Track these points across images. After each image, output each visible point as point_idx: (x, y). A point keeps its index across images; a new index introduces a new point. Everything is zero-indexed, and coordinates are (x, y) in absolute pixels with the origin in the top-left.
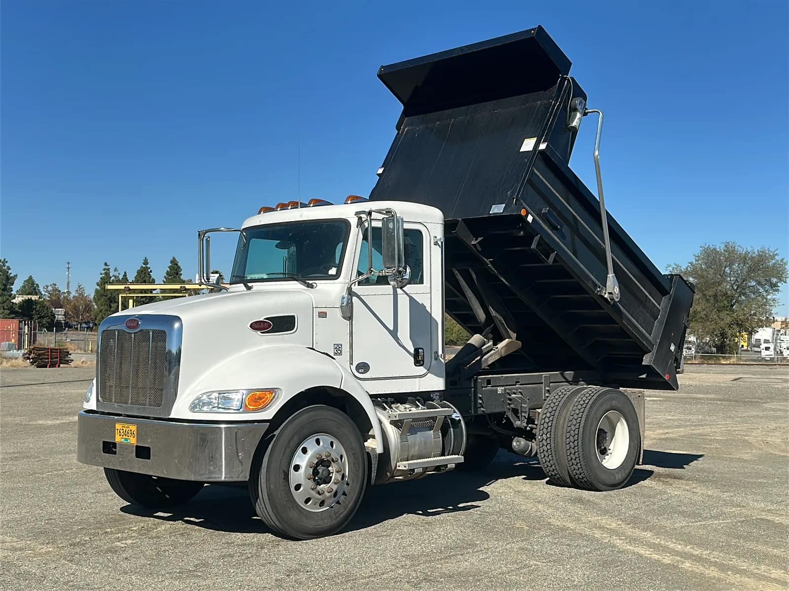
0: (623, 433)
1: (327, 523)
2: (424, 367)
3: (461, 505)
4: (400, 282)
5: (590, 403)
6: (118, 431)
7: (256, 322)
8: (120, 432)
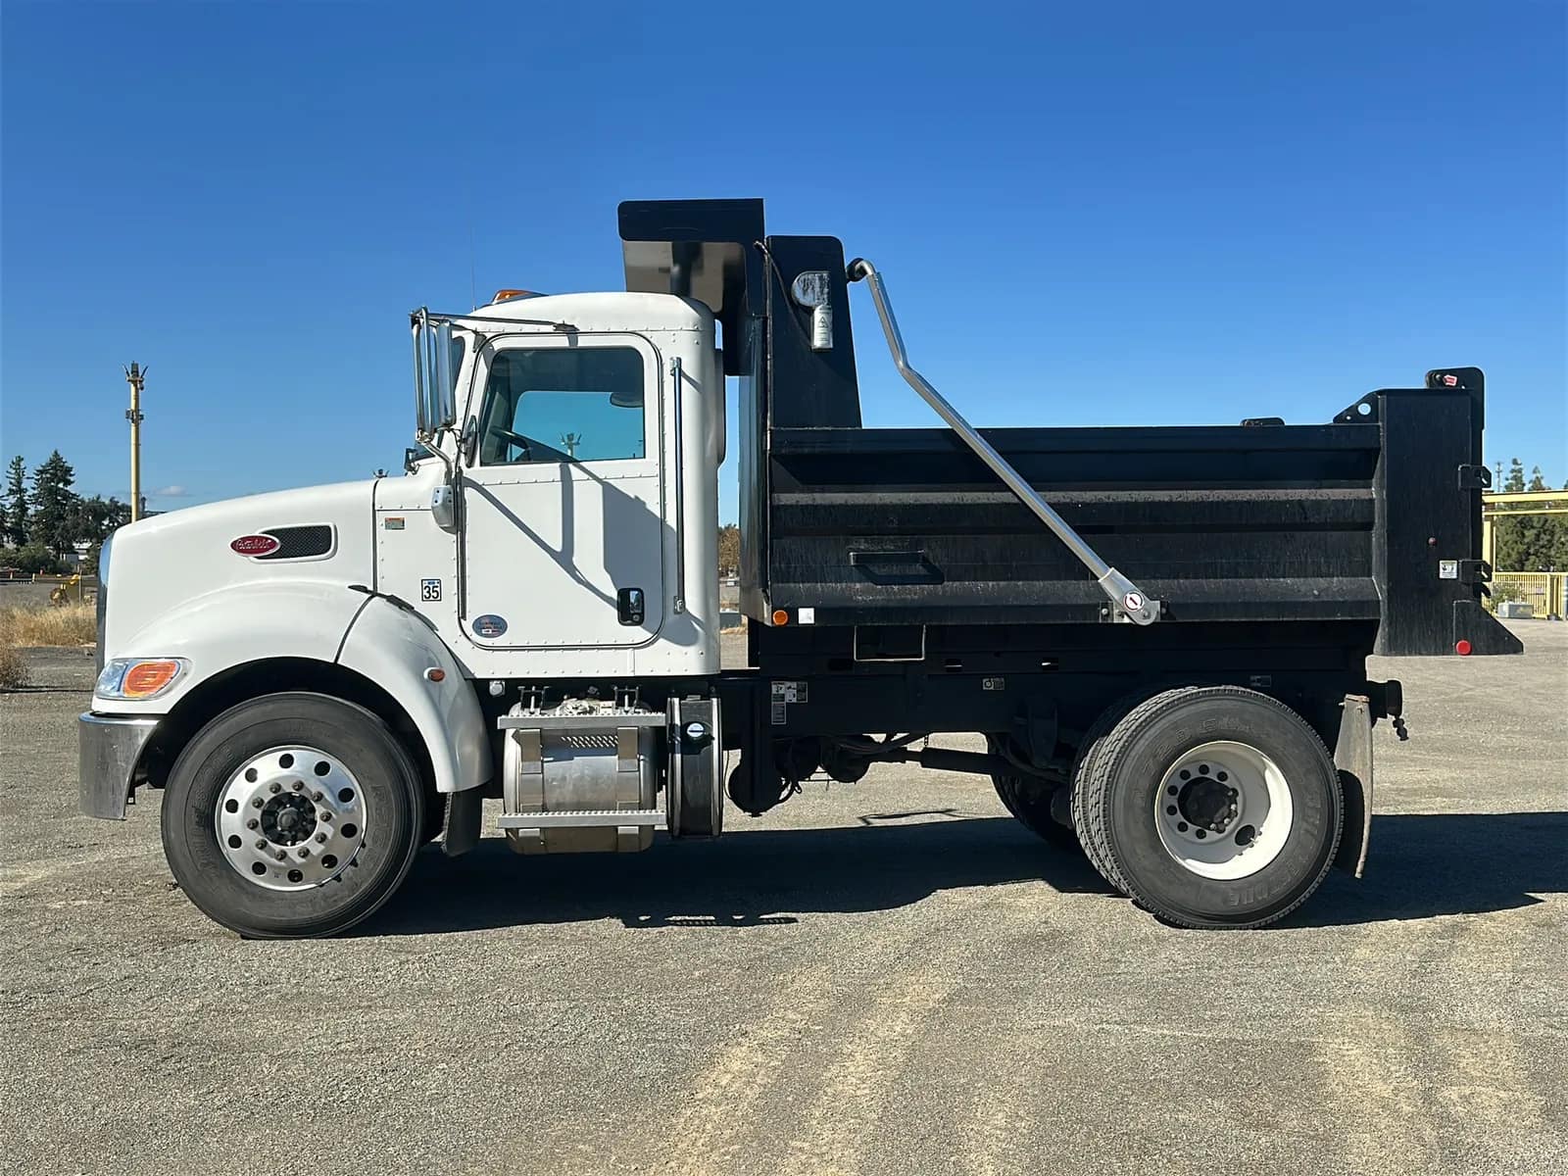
0: (1281, 795)
2: (644, 628)
7: (244, 539)
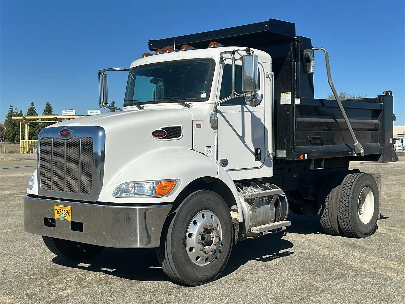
0: (371, 200)
1: (210, 273)
2: (261, 161)
3: (281, 252)
4: (255, 102)
5: (355, 182)
6: (57, 210)
7: (156, 131)
8: (58, 211)
